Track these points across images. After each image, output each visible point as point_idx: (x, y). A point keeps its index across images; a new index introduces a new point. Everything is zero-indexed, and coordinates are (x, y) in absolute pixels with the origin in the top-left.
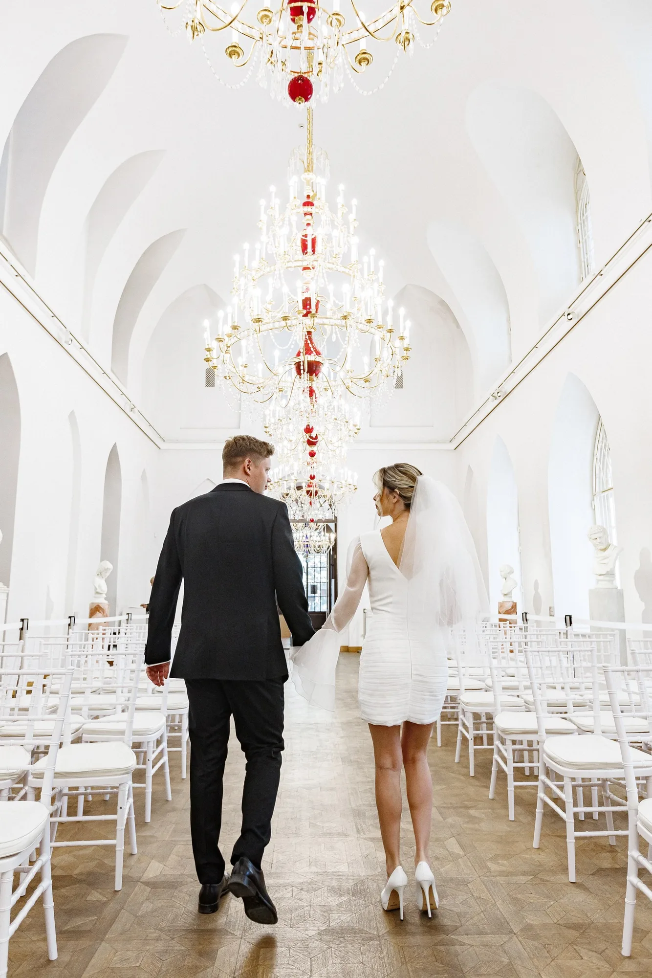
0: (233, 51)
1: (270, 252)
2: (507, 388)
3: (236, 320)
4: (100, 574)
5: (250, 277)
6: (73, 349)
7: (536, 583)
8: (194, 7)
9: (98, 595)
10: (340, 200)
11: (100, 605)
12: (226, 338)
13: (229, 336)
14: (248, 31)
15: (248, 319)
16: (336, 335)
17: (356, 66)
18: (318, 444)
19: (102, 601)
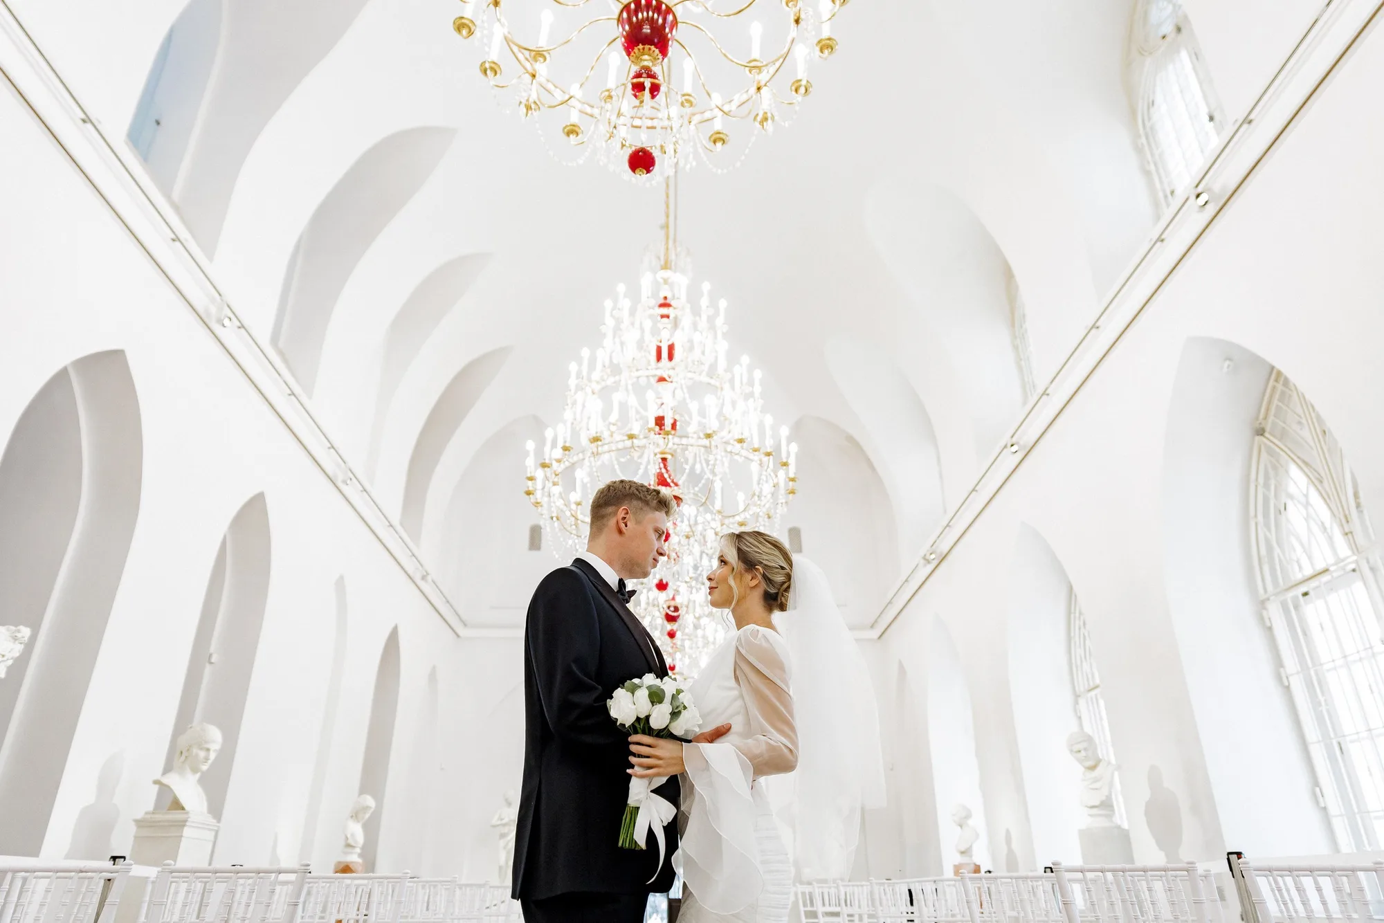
0: (572, 131)
1: (615, 361)
2: (944, 547)
3: (568, 439)
4: (355, 816)
5: (589, 390)
6: (351, 491)
7: (1008, 832)
8: (530, 86)
9: (349, 850)
10: (704, 302)
11: (351, 866)
12: (554, 463)
13: (559, 461)
14: (589, 110)
15: (584, 441)
16: (702, 464)
17: (710, 145)
18: (680, 621)
19: (354, 858)
